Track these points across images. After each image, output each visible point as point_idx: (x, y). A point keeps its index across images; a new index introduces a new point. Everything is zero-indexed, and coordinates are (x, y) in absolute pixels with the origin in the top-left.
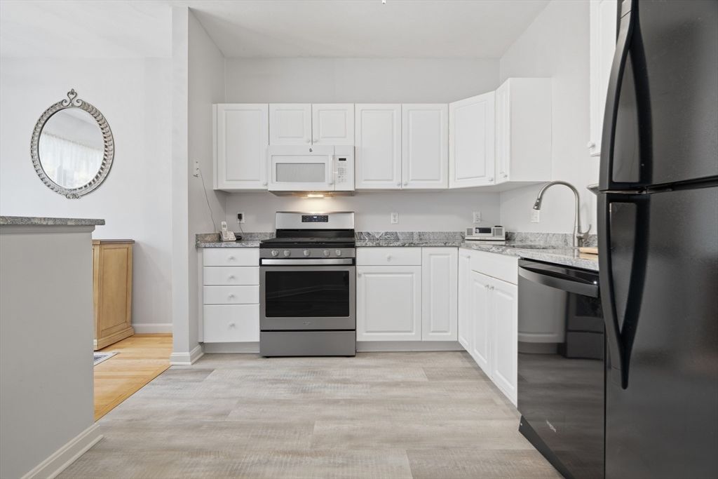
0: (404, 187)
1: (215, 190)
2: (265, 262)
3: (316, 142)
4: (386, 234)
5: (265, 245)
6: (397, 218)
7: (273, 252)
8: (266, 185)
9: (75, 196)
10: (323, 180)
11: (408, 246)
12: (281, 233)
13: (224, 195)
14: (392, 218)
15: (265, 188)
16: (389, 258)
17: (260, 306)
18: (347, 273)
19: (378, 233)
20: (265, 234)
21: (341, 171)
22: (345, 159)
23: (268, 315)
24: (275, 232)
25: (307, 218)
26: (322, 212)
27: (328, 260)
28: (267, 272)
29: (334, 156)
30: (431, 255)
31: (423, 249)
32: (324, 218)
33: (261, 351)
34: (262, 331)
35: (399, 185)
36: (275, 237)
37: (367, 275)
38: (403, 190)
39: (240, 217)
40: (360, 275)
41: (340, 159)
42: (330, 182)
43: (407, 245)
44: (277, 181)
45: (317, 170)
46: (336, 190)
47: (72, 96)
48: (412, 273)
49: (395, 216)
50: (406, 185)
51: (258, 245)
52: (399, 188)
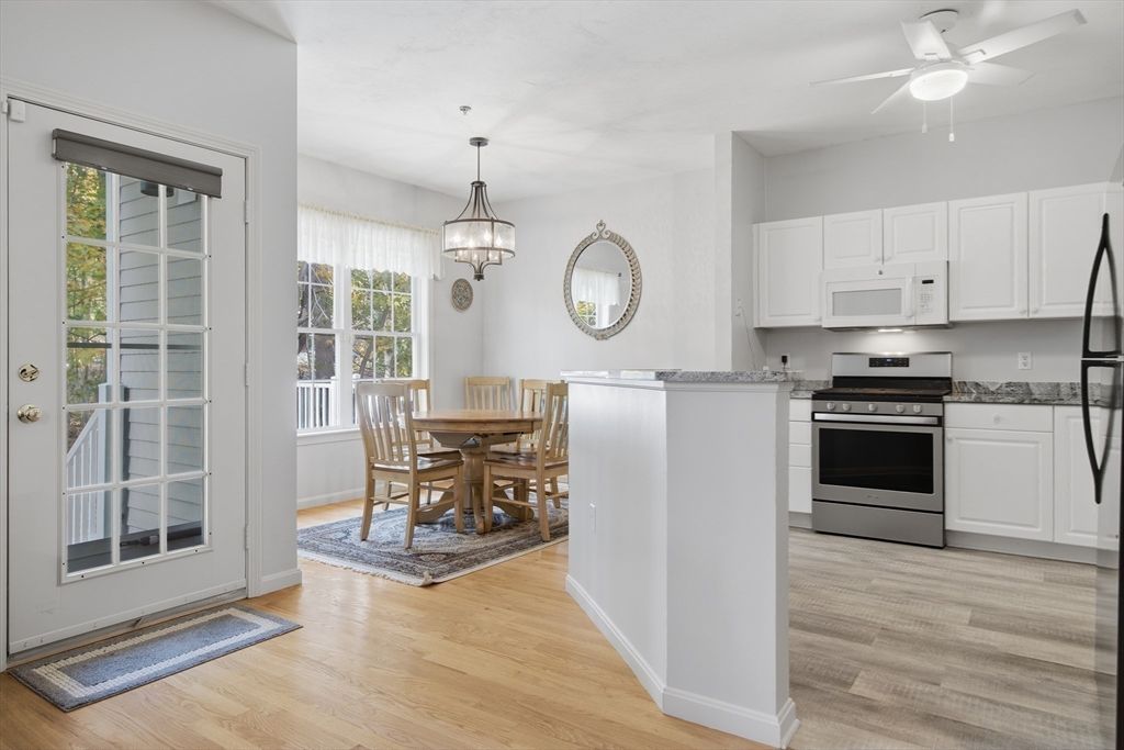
0: (1031, 316)
1: (756, 329)
2: (818, 416)
3: (890, 259)
4: (1009, 385)
5: (819, 396)
6: (1029, 360)
7: (829, 405)
8: (820, 320)
9: (604, 337)
10: (898, 311)
11: (1030, 404)
12: (839, 381)
13: (765, 333)
14: (1020, 361)
15: (817, 324)
16: (997, 419)
17: (813, 470)
18: (931, 436)
19: (994, 383)
20: (818, 383)
21: (925, 298)
22: (931, 282)
23: (821, 482)
24: (831, 379)
25: (876, 362)
26: (900, 354)
27: (904, 417)
28: (821, 429)
29: (914, 279)
30: (1069, 417)
31: (1057, 408)
32: (904, 362)
33: (813, 525)
34: (814, 500)
35: (1023, 312)
36: (831, 387)
37: (962, 442)
38: (1031, 320)
39: (784, 359)
40: (950, 440)
41: (925, 282)
42: (909, 314)
43: (1027, 402)
44: (834, 314)
45: (889, 298)
46: (918, 323)
47: (601, 228)
48: (1037, 443)
49: (1025, 358)
50: (1036, 312)
51: (810, 396)
52: (1025, 316)
